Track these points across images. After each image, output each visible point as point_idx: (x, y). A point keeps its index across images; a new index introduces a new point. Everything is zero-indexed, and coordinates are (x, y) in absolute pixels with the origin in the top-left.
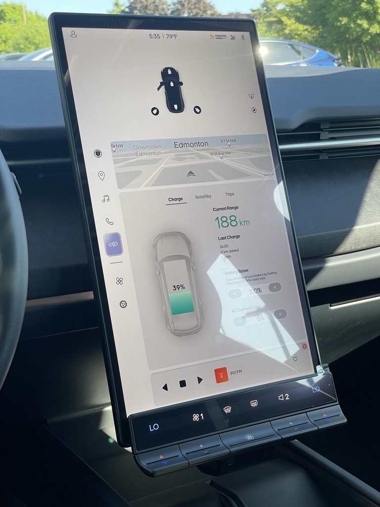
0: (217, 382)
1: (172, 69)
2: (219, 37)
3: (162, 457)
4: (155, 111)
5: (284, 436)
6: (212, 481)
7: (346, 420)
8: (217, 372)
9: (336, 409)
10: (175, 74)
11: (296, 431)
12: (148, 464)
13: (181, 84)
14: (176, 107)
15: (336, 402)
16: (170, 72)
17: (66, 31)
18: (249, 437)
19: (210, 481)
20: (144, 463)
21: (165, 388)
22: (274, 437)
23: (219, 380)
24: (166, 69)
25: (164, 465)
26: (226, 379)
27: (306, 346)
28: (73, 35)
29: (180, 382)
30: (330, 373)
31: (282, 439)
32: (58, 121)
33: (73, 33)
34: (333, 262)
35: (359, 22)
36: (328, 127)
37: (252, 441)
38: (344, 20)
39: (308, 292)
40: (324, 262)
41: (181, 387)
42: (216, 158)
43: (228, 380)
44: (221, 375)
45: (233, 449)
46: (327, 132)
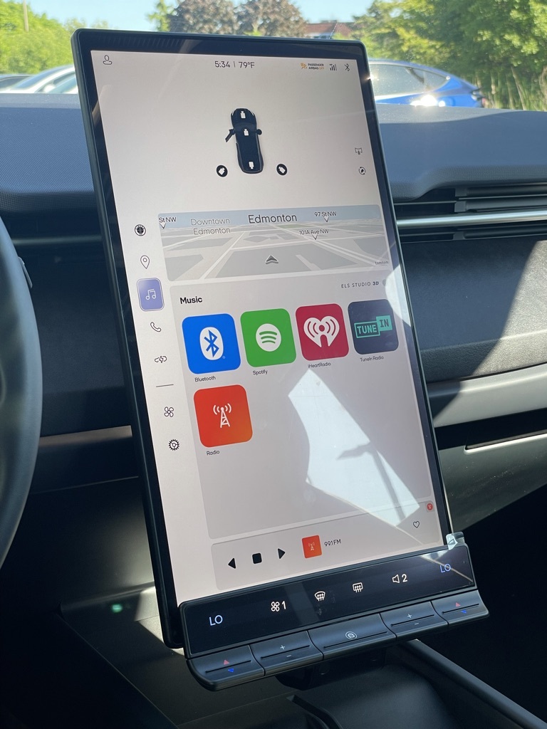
0: (306, 557)
1: (246, 111)
2: (313, 67)
3: (226, 663)
4: (222, 171)
5: (399, 635)
6: (296, 697)
7: (487, 612)
8: (306, 542)
9: (474, 596)
10: (251, 119)
11: (417, 626)
12: (207, 672)
13: (260, 132)
14: (251, 165)
15: (474, 586)
16: (243, 116)
17: (97, 55)
18: (351, 635)
19: (293, 697)
20: (201, 671)
21: (232, 564)
22: (387, 635)
23: (308, 554)
24: (238, 112)
25: (231, 674)
26: (318, 552)
27: (432, 507)
28: (107, 61)
29: (254, 556)
30: (466, 545)
31: (397, 638)
32: (84, 183)
33: (107, 58)
34: (471, 388)
35: (507, 37)
36: (465, 195)
37: (354, 641)
38: (486, 35)
39: (435, 429)
40: (459, 387)
41: (255, 562)
42: (308, 239)
43: (320, 554)
44: (311, 546)
45: (328, 652)
46: (464, 202)
